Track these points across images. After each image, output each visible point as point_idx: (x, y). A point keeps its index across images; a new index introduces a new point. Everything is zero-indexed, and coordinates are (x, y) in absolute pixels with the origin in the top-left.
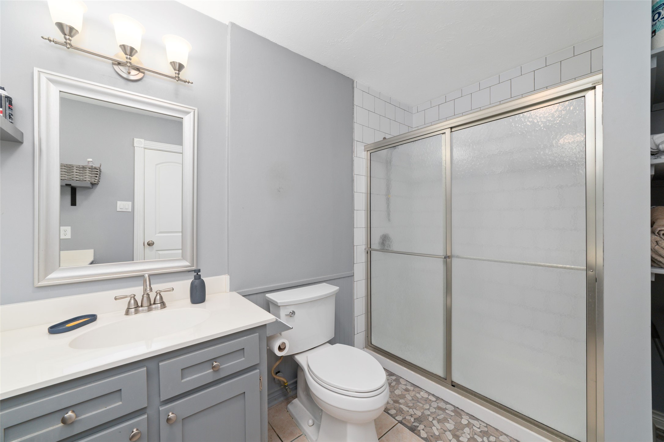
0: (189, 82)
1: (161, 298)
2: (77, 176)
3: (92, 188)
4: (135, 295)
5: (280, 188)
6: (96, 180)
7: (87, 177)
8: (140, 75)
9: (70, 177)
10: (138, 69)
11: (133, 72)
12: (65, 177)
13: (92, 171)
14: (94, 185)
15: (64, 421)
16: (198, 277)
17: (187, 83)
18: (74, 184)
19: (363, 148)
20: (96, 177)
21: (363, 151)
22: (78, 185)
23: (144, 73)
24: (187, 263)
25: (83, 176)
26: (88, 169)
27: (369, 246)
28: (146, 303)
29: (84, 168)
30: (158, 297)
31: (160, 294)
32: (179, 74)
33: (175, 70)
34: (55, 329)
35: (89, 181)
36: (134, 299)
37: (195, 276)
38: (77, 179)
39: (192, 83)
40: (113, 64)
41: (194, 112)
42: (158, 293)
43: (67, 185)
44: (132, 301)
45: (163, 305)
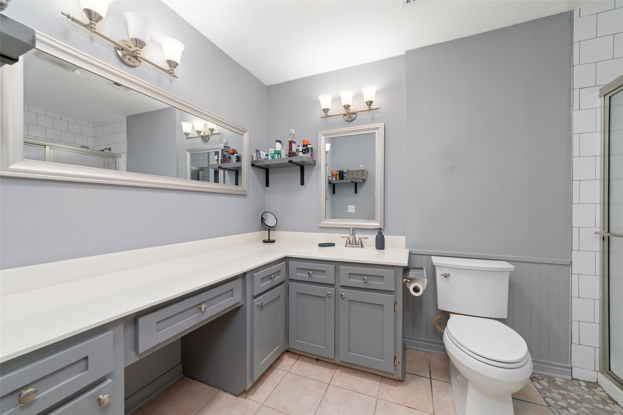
0: (378, 109)
1: (361, 241)
2: (356, 176)
3: (364, 182)
4: (349, 238)
5: (452, 167)
6: (364, 178)
7: (360, 176)
8: (355, 116)
9: (353, 177)
10: (353, 114)
11: (352, 115)
12: (351, 177)
13: (362, 173)
14: (364, 181)
15: (309, 274)
16: (380, 233)
17: (377, 110)
18: (355, 181)
19: (598, 93)
20: (364, 175)
21: (598, 97)
22: (358, 181)
23: (356, 114)
24: (378, 224)
25: (358, 176)
26: (360, 171)
27: (606, 230)
28: (354, 243)
29: (358, 171)
30: (360, 241)
31: (361, 239)
32: (370, 107)
33: (368, 106)
34: (321, 245)
35: (361, 178)
36: (349, 239)
37: (378, 232)
38: (356, 178)
39: (380, 108)
40: (343, 116)
41: (382, 126)
42: (360, 239)
43: (352, 182)
44: (348, 240)
45: (362, 246)
